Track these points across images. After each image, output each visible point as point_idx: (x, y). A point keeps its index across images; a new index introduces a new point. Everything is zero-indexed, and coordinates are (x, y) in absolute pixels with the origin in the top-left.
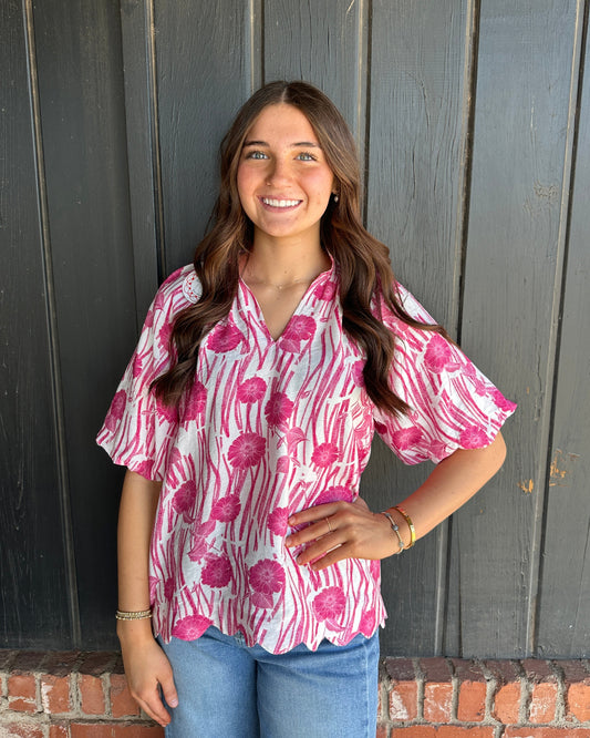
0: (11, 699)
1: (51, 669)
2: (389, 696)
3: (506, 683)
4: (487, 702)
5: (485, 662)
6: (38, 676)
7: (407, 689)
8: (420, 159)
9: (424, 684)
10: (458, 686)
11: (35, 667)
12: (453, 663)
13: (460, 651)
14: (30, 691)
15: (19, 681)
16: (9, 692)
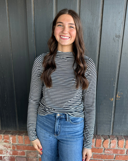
0: (4, 140)
1: (12, 134)
3: (106, 140)
4: (102, 143)
5: (102, 136)
6: (10, 135)
8: (91, 28)
10: (96, 140)
11: (9, 134)
12: (95, 135)
13: (97, 133)
14: (8, 138)
15: (6, 136)
16: (4, 139)
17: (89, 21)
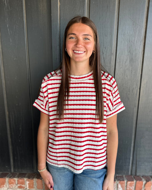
0: (19, 185)
1: (29, 177)
2: (118, 185)
3: (148, 181)
4: (143, 186)
5: (142, 176)
6: (25, 179)
7: (122, 183)
9: (127, 182)
10: (136, 182)
11: (24, 177)
12: (134, 177)
13: (136, 174)
14: (23, 183)
15: (21, 181)
16: (18, 184)
17: (130, 32)
